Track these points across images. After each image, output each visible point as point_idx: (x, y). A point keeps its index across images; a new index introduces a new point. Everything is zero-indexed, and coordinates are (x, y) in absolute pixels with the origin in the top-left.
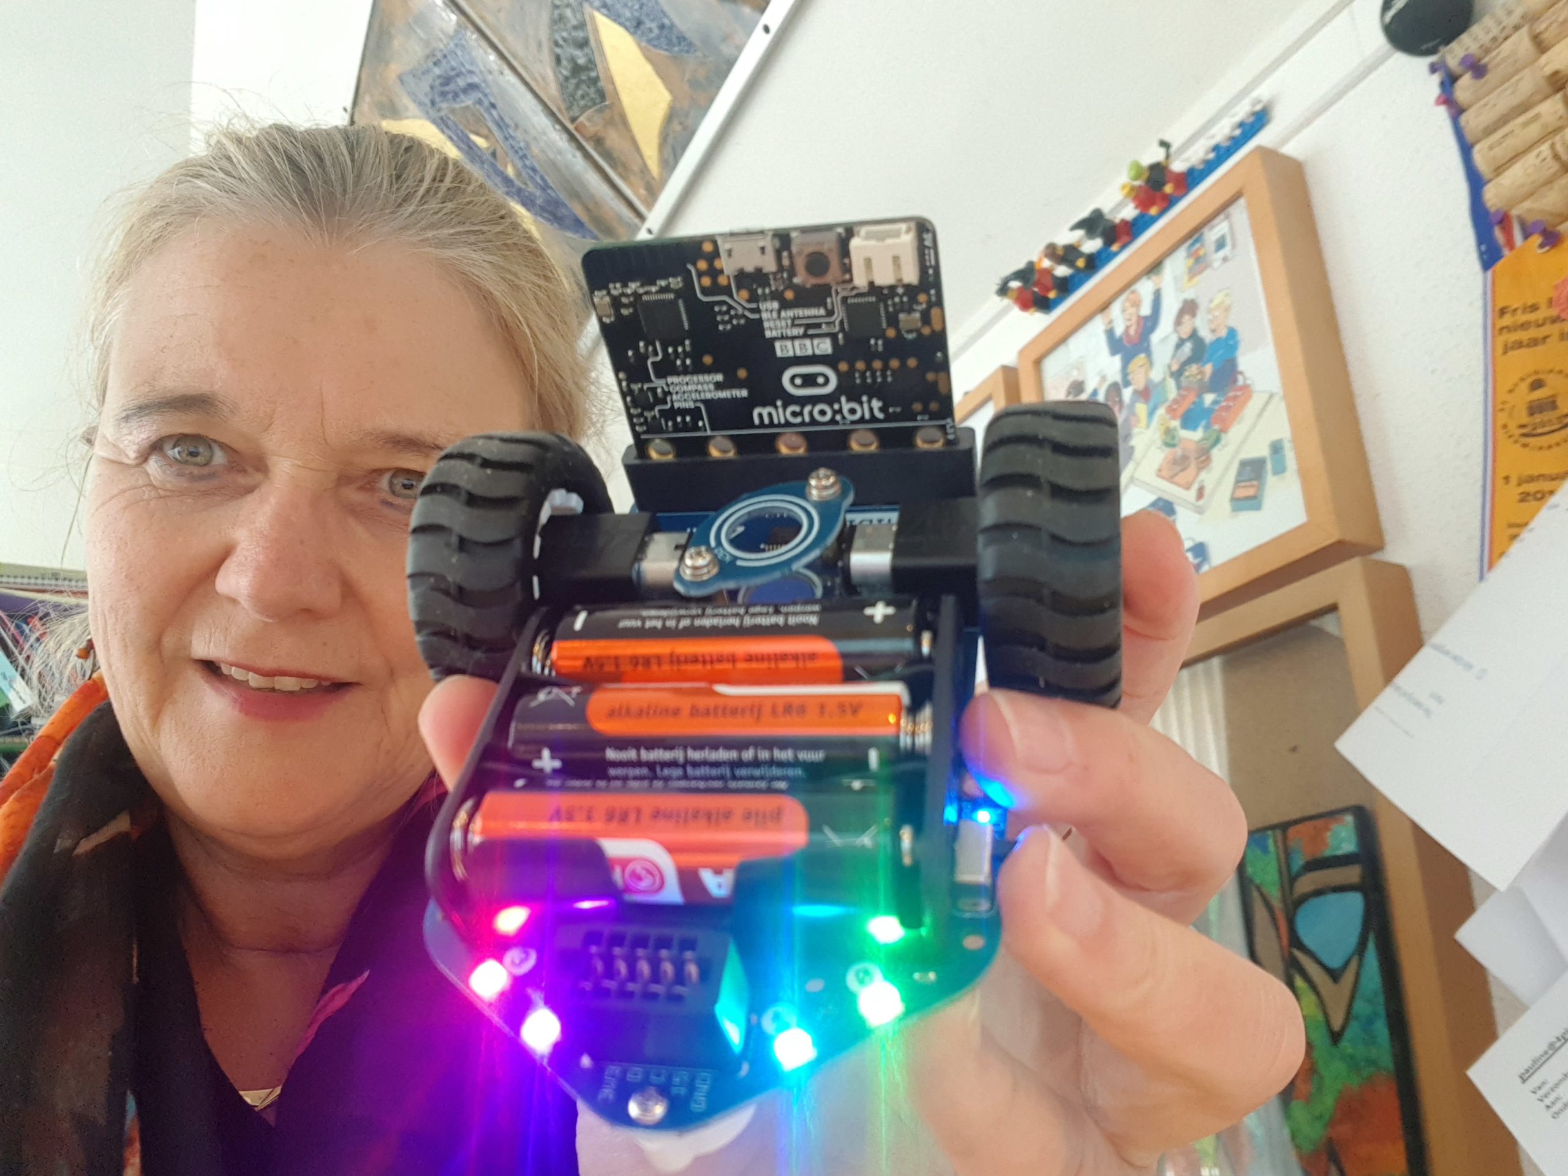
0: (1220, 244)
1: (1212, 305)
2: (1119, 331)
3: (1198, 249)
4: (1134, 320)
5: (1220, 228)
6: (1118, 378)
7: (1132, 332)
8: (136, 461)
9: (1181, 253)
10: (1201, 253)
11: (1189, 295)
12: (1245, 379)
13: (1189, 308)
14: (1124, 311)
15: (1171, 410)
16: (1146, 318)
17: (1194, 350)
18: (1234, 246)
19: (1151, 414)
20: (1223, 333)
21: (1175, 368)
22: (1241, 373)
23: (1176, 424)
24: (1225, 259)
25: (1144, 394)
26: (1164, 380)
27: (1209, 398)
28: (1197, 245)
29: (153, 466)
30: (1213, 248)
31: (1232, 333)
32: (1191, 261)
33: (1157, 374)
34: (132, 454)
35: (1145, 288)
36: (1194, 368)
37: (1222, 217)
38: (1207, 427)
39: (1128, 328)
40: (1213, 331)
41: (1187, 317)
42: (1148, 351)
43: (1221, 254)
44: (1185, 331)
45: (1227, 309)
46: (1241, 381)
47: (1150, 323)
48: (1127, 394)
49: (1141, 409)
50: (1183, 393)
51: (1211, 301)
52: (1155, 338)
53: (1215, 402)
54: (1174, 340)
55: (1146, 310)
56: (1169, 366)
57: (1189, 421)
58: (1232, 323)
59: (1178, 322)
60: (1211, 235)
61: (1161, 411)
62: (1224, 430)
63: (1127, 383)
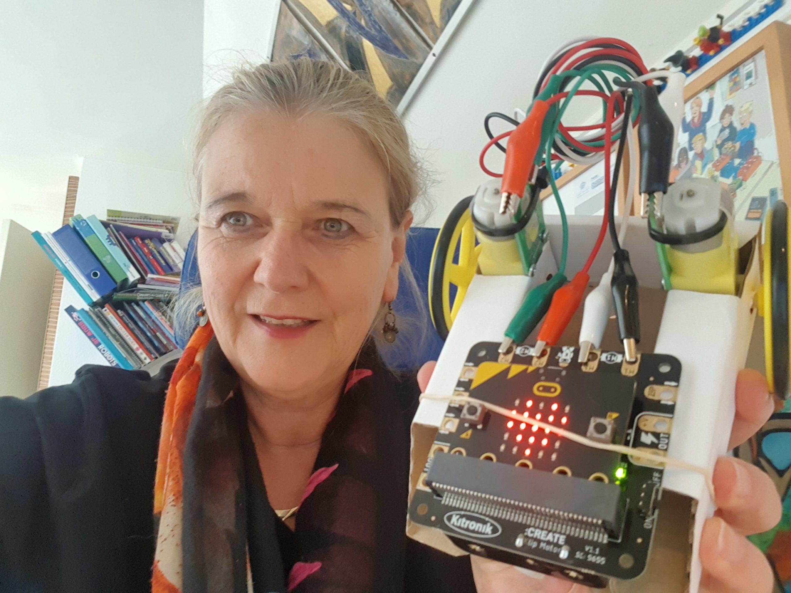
0: (749, 76)
1: (743, 109)
2: (688, 119)
3: (736, 78)
4: (697, 114)
5: (749, 67)
6: (686, 145)
7: (696, 120)
8: (217, 226)
9: (726, 79)
10: (738, 79)
11: (730, 103)
12: (758, 153)
13: (729, 110)
14: (692, 108)
15: (715, 166)
16: (704, 113)
17: (730, 133)
18: (757, 78)
19: (704, 167)
20: (748, 126)
21: (719, 142)
22: (756, 149)
23: (717, 173)
24: (751, 84)
25: (701, 155)
26: (713, 148)
27: (737, 161)
28: (736, 75)
29: (224, 228)
30: (745, 77)
31: (752, 126)
32: (732, 84)
33: (708, 145)
34: (214, 223)
35: (705, 97)
36: (730, 144)
37: (750, 60)
38: (735, 177)
39: (693, 118)
40: (742, 124)
41: (727, 115)
42: (704, 132)
43: (749, 81)
44: (726, 122)
45: (751, 113)
46: (756, 154)
47: (706, 116)
48: (691, 154)
49: (698, 164)
50: (722, 156)
51: (742, 107)
52: (709, 125)
53: (740, 164)
54: (719, 127)
55: (704, 109)
56: (716, 141)
57: (725, 173)
58: (752, 120)
59: (722, 117)
60: (744, 70)
61: (710, 166)
62: (745, 179)
63: (691, 149)
